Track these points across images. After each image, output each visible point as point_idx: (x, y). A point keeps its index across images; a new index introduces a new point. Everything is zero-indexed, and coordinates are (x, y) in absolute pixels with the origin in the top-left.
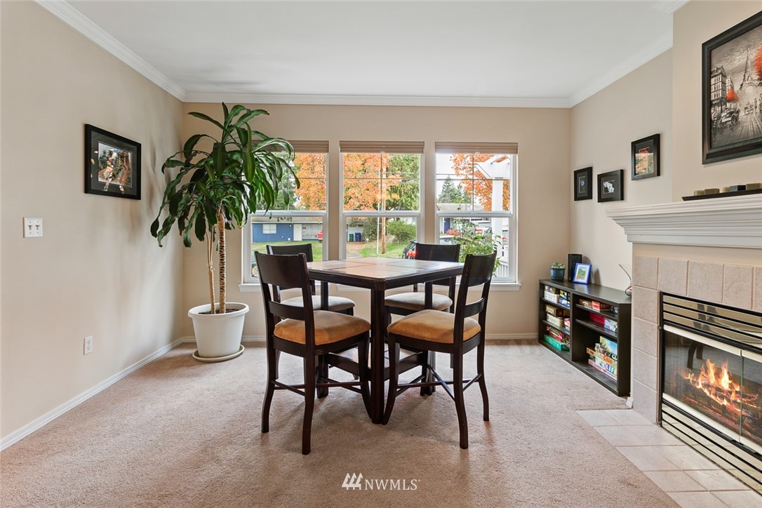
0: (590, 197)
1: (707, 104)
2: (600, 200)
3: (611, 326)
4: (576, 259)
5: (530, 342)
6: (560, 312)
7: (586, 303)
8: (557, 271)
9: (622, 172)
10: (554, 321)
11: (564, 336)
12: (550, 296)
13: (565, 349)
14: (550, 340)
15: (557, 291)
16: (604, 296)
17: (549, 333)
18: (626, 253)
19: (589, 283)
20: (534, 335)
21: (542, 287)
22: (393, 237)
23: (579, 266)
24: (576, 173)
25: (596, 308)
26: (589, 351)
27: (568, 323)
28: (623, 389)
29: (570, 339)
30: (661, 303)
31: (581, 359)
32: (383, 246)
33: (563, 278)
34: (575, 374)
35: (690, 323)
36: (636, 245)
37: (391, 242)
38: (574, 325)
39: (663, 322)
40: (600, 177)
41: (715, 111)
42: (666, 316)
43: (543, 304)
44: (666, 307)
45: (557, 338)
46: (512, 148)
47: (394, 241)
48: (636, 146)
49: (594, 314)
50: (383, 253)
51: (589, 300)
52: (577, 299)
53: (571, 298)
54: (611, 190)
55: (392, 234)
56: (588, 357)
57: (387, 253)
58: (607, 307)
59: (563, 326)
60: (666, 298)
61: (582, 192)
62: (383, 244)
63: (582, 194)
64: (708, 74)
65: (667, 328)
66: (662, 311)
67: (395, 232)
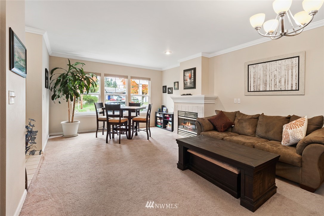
0: (166, 92)
1: (184, 80)
2: (168, 93)
3: (170, 119)
4: (163, 106)
5: (153, 127)
6: (160, 118)
7: (166, 115)
8: (159, 109)
9: (172, 88)
10: (159, 121)
11: (161, 123)
12: (158, 115)
13: (161, 127)
14: (158, 125)
15: (160, 114)
16: (169, 113)
17: (158, 124)
18: (172, 104)
19: (166, 112)
20: (154, 125)
21: (156, 113)
22: (86, 101)
23: (164, 108)
24: (163, 86)
25: (168, 116)
26: (166, 125)
27: (162, 120)
28: (172, 130)
29: (163, 124)
30: (178, 113)
31: (165, 127)
32: (81, 105)
33: (161, 110)
34: (164, 130)
35: (184, 116)
36: (174, 103)
37: (84, 104)
38: (164, 121)
39: (178, 116)
40: (168, 88)
41: (185, 81)
42: (179, 115)
43: (156, 117)
44: (179, 113)
45: (160, 125)
46: (149, 79)
47: (86, 103)
48: (175, 83)
49: (167, 117)
50: (81, 109)
51: (166, 114)
52: (164, 114)
53: (163, 115)
54: (170, 91)
55: (85, 100)
56: (166, 127)
57: (84, 109)
58: (170, 115)
59: (161, 121)
60: (179, 112)
61: (164, 91)
62: (82, 104)
63: (164, 92)
64: (184, 76)
65: (179, 117)
66: (178, 114)
67: (87, 100)
